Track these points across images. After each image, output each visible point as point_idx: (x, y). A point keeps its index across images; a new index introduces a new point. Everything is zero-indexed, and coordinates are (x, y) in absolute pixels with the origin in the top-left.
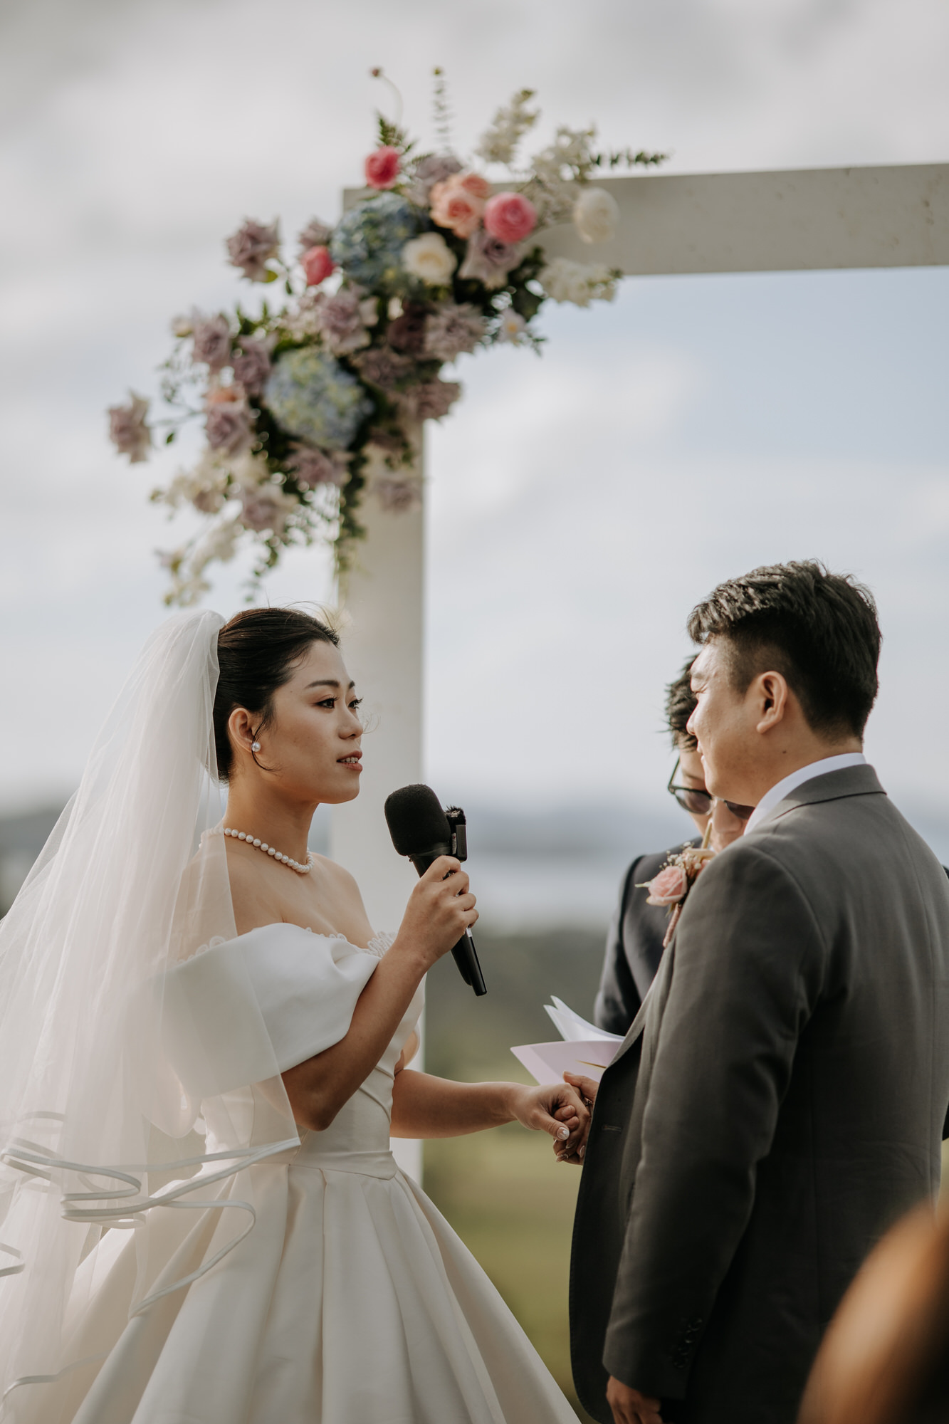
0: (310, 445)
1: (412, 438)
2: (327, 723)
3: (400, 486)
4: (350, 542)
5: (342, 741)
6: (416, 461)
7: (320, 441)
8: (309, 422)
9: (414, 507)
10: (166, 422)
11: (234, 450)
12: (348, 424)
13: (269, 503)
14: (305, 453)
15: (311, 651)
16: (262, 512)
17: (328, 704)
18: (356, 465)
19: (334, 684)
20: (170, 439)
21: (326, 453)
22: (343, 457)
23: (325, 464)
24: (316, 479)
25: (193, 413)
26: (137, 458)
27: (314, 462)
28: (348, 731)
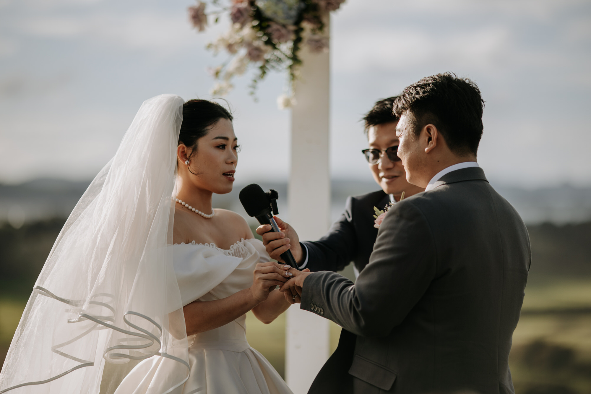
0: (277, 23)
1: (324, 20)
2: (220, 156)
3: (317, 41)
4: (297, 67)
5: (226, 165)
6: (326, 29)
7: (282, 21)
8: (275, 13)
9: (325, 50)
10: (215, 13)
11: (243, 25)
12: (293, 13)
13: (258, 49)
14: (274, 27)
15: (218, 123)
16: (255, 53)
17: (222, 147)
18: (299, 31)
19: (226, 139)
20: (217, 20)
21: (284, 26)
22: (292, 28)
23: (284, 31)
24: (281, 37)
25: (225, 9)
26: (201, 29)
27: (278, 30)
28: (230, 161)
